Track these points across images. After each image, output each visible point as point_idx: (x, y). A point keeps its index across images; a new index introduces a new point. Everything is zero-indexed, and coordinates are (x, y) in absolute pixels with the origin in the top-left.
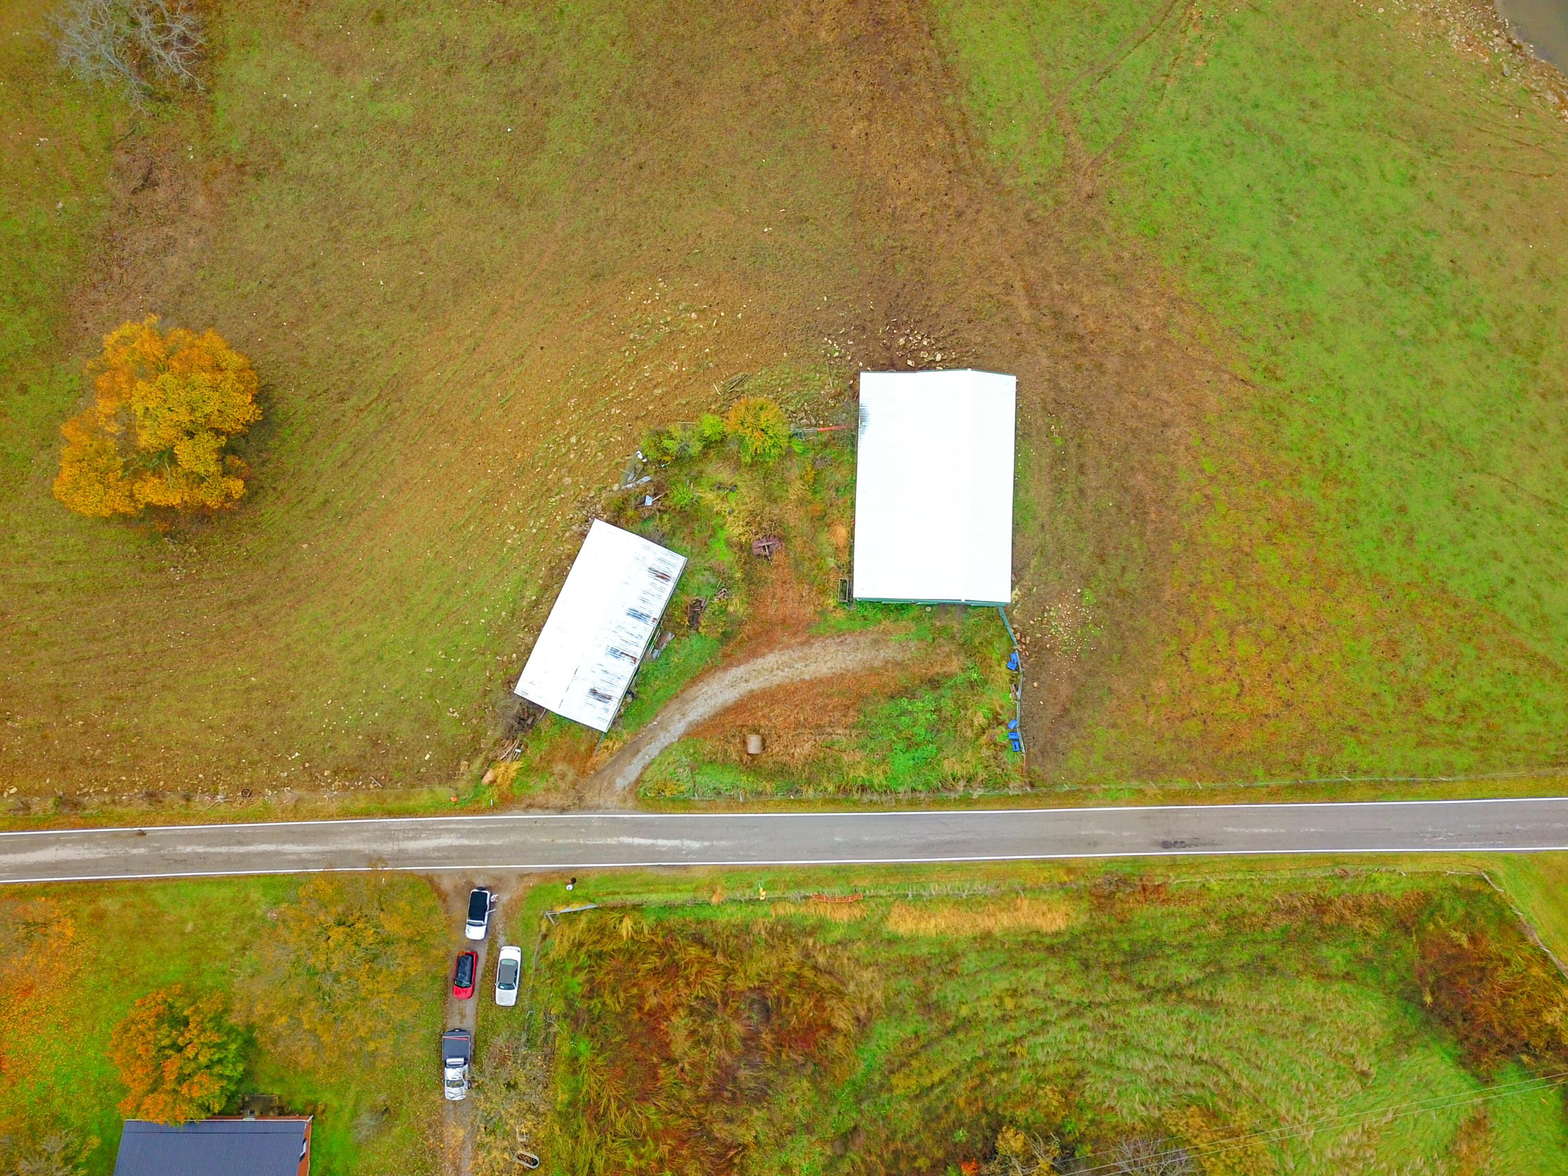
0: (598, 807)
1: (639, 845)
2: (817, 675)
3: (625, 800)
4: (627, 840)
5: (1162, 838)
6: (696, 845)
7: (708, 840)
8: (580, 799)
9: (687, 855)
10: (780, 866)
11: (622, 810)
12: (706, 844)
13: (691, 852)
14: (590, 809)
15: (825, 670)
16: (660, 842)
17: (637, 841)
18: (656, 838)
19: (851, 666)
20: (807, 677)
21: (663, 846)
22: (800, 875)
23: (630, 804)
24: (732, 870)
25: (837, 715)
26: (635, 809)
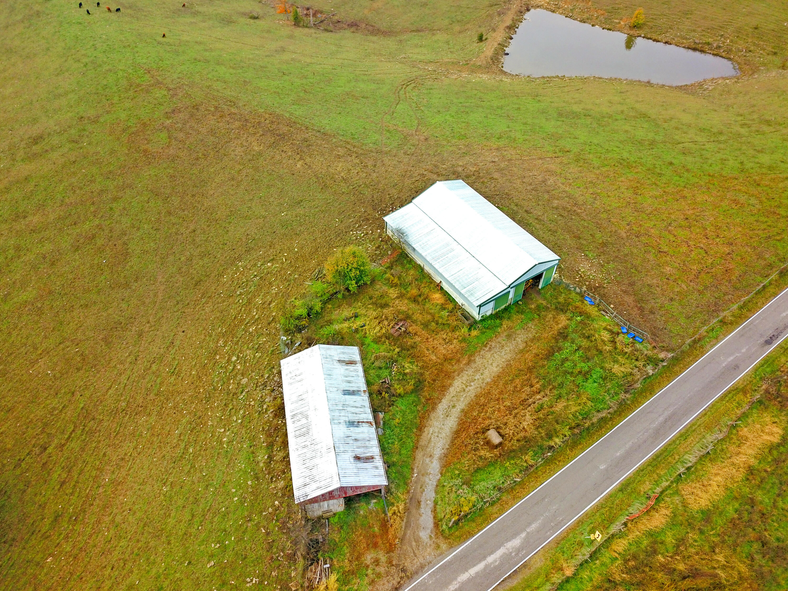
0: (422, 567)
1: (477, 573)
2: (493, 375)
3: (438, 547)
4: (464, 577)
5: (762, 340)
6: (516, 542)
7: (521, 532)
8: (403, 570)
9: (517, 554)
10: (586, 514)
11: (442, 555)
12: (523, 535)
13: (518, 550)
14: (416, 573)
15: (495, 369)
16: (490, 559)
17: (473, 571)
18: (484, 558)
19: (508, 357)
20: (489, 380)
21: (495, 561)
22: (603, 511)
23: (444, 546)
24: (558, 542)
25: (527, 389)
26: (451, 547)
